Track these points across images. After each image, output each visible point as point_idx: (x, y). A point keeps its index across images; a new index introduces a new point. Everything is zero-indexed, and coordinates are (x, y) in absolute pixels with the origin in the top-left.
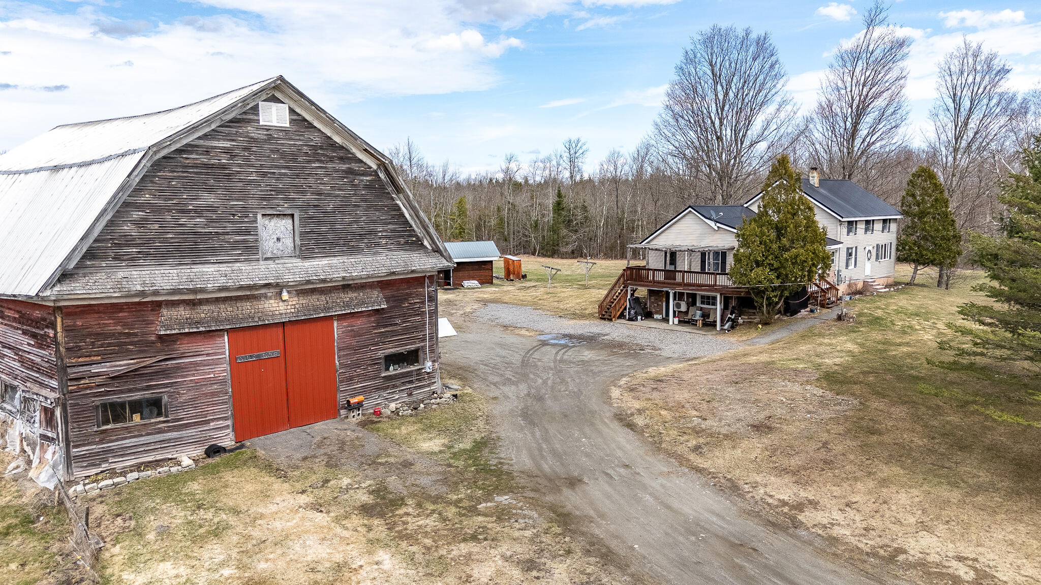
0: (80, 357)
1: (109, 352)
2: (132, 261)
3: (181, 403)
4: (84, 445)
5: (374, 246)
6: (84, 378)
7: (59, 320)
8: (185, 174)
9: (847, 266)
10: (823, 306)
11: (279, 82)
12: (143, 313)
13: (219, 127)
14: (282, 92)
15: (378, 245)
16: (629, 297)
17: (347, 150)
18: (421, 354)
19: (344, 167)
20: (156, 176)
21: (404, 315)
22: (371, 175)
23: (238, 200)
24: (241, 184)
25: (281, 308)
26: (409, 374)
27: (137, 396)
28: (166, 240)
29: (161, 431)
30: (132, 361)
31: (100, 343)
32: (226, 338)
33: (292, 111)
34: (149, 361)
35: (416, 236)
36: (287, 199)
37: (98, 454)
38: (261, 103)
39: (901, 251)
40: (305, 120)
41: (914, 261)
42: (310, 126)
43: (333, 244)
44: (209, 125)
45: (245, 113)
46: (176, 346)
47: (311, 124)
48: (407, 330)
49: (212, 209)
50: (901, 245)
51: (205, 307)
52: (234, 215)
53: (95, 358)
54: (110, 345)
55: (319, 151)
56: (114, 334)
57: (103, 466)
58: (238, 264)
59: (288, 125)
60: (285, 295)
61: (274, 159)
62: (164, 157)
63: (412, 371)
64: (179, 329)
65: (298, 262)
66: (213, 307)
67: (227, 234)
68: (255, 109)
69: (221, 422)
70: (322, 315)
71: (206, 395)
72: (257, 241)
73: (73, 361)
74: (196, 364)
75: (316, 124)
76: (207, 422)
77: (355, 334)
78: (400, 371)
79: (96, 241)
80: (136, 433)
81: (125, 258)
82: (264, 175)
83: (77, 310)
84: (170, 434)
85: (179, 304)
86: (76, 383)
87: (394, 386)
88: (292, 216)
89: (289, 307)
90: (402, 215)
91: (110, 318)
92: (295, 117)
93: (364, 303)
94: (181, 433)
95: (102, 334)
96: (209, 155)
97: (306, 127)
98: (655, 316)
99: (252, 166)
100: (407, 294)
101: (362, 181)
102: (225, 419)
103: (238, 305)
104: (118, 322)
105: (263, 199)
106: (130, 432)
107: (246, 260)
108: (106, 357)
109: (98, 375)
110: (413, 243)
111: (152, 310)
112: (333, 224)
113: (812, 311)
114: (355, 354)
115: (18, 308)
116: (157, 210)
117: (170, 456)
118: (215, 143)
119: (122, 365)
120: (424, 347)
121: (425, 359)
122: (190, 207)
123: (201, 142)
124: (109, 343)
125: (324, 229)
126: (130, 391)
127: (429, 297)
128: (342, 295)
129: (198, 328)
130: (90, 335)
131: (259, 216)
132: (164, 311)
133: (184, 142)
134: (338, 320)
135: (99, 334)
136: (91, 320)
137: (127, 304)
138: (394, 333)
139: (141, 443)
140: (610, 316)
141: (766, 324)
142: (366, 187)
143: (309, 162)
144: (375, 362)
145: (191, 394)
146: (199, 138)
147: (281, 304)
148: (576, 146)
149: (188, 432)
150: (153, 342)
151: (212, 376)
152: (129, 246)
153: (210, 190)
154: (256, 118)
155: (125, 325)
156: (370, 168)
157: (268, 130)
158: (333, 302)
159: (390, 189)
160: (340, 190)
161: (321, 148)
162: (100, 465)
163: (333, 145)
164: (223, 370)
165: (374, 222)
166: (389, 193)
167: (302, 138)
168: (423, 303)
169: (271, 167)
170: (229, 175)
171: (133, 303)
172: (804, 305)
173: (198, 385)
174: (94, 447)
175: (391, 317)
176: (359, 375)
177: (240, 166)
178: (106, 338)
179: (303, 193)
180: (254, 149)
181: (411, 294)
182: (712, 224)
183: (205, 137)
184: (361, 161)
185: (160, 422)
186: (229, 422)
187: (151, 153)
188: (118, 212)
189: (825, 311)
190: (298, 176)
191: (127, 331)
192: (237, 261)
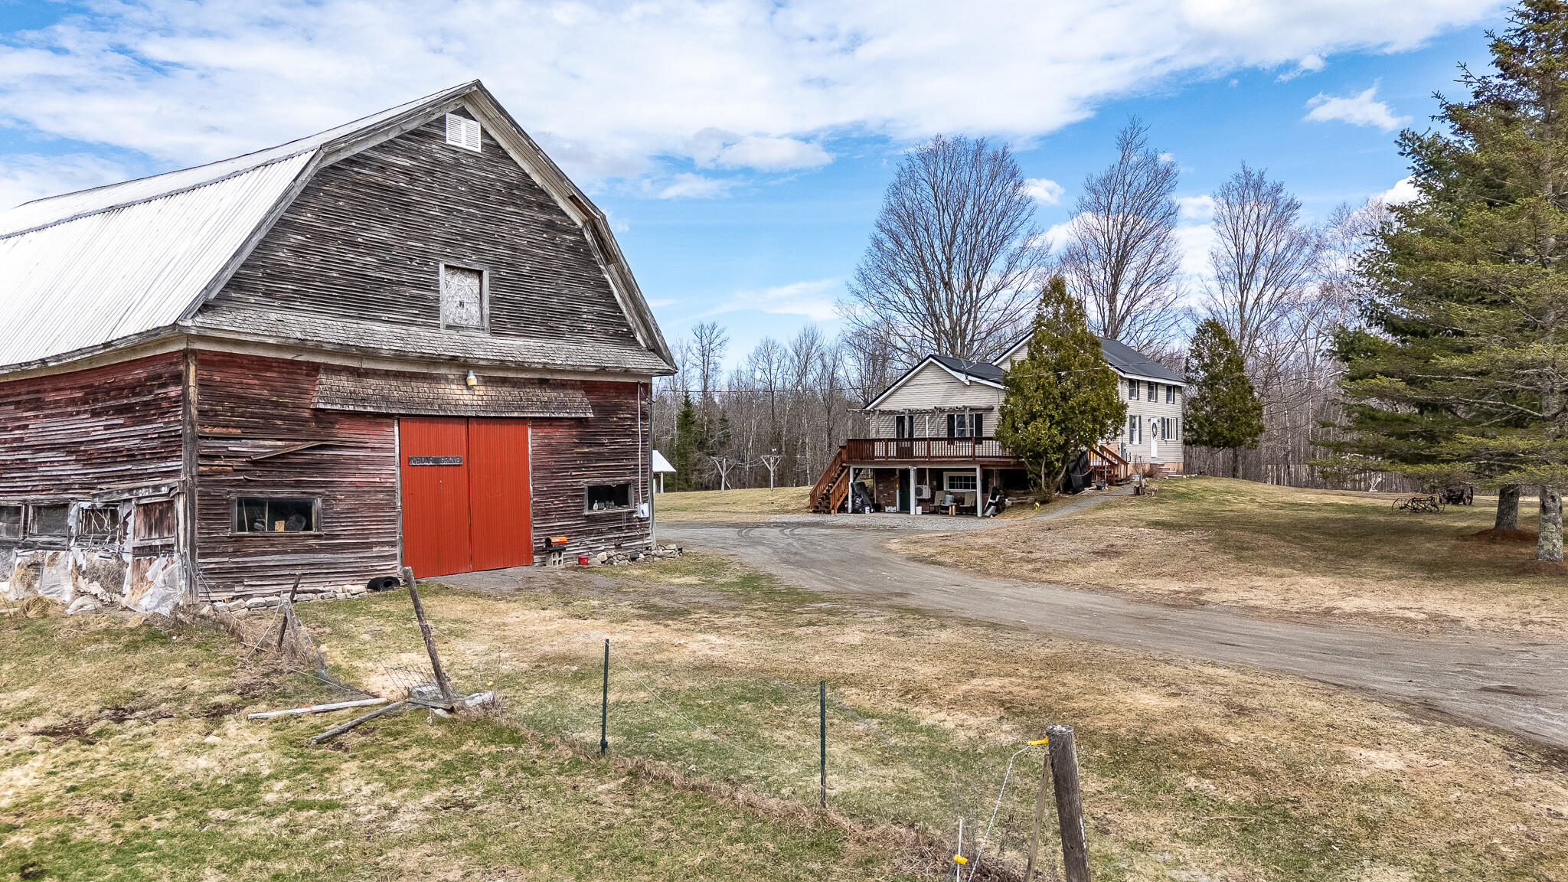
0: (215, 426)
1: (251, 425)
2: (287, 301)
3: (337, 512)
4: (213, 555)
5: (577, 331)
6: (219, 457)
7: (192, 369)
8: (355, 194)
9: (1131, 439)
10: (1111, 484)
11: (475, 88)
12: (295, 376)
13: (398, 137)
14: (474, 104)
15: (582, 330)
16: (851, 481)
17: (547, 195)
18: (631, 491)
19: (545, 217)
20: (320, 190)
21: (612, 433)
22: (575, 234)
23: (417, 240)
24: (421, 219)
25: (466, 397)
26: (616, 517)
27: (284, 494)
28: (327, 280)
29: (310, 550)
30: (279, 443)
31: (240, 410)
32: (396, 428)
33: (484, 132)
34: (300, 446)
35: (627, 326)
36: (476, 250)
37: (229, 571)
38: (448, 116)
39: (1188, 430)
40: (499, 147)
41: (1205, 443)
42: (506, 156)
43: (530, 322)
44: (387, 133)
45: (428, 125)
46: (334, 431)
47: (506, 153)
48: (616, 456)
49: (385, 247)
50: (1188, 422)
51: (372, 381)
52: (411, 260)
53: (234, 431)
54: (253, 415)
55: (515, 192)
56: (258, 400)
57: (237, 589)
58: (415, 328)
59: (479, 150)
60: (472, 379)
61: (461, 193)
62: (332, 167)
63: (620, 514)
64: (342, 405)
65: (486, 337)
66: (382, 382)
67: (402, 284)
68: (441, 121)
69: (387, 548)
70: (516, 415)
71: (368, 506)
72: (437, 300)
73: (207, 430)
74: (358, 460)
75: (512, 154)
76: (370, 546)
77: (554, 451)
78: (605, 511)
79: (243, 266)
80: (280, 548)
81: (279, 295)
82: (449, 211)
83: (216, 359)
84: (322, 555)
85: (340, 371)
86: (208, 463)
87: (600, 533)
88: (480, 273)
89: (475, 398)
90: (611, 295)
91: (255, 377)
92: (487, 141)
93: (565, 407)
94: (336, 556)
95: (242, 397)
96: (384, 173)
97: (502, 157)
98: (887, 509)
99: (435, 197)
100: (616, 405)
101: (565, 240)
102: (392, 544)
103: (413, 384)
104: (266, 383)
105: (447, 244)
106: (272, 545)
107: (424, 325)
108: (249, 432)
109: (236, 455)
110: (624, 335)
111: (307, 375)
112: (530, 292)
113: (1099, 488)
114: (552, 478)
115: (83, 382)
116: (321, 237)
117: (321, 588)
118: (392, 159)
119: (268, 446)
120: (635, 482)
121: (636, 499)
122: (360, 240)
123: (376, 155)
124: (252, 413)
125: (518, 297)
126: (275, 485)
127: (643, 413)
128: (538, 392)
129: (365, 407)
130: (229, 396)
131: (442, 267)
132: (322, 377)
133: (357, 150)
134: (533, 427)
135: (240, 397)
136: (232, 375)
137: (276, 360)
138: (599, 457)
139: (286, 563)
140: (827, 507)
141: (1043, 502)
142: (570, 249)
143: (503, 203)
144: (576, 493)
145: (351, 502)
146: (374, 148)
147: (465, 392)
148: (711, 333)
149: (345, 556)
150: (307, 420)
151: (378, 480)
152: (284, 279)
153: (384, 220)
154: (442, 134)
155: (273, 390)
156: (575, 224)
157: (456, 152)
158: (528, 400)
159: (598, 257)
160: (539, 248)
161: (518, 187)
162: (233, 587)
163: (531, 186)
164: (392, 474)
165: (578, 298)
166: (595, 262)
167: (495, 170)
168: (634, 420)
169: (456, 203)
170: (408, 204)
171: (285, 361)
172: (1087, 482)
173: (358, 491)
174: (227, 559)
175: (595, 434)
176: (556, 510)
177: (420, 194)
178: (248, 405)
179: (495, 243)
180: (439, 175)
181: (621, 405)
182: (962, 377)
183: (380, 148)
184: (564, 214)
185: (310, 536)
186: (397, 551)
187: (322, 154)
188: (272, 230)
189: (1114, 488)
190: (489, 220)
191: (275, 399)
192: (412, 324)
